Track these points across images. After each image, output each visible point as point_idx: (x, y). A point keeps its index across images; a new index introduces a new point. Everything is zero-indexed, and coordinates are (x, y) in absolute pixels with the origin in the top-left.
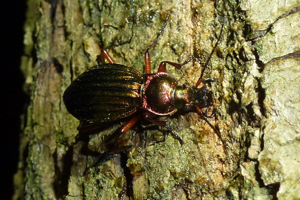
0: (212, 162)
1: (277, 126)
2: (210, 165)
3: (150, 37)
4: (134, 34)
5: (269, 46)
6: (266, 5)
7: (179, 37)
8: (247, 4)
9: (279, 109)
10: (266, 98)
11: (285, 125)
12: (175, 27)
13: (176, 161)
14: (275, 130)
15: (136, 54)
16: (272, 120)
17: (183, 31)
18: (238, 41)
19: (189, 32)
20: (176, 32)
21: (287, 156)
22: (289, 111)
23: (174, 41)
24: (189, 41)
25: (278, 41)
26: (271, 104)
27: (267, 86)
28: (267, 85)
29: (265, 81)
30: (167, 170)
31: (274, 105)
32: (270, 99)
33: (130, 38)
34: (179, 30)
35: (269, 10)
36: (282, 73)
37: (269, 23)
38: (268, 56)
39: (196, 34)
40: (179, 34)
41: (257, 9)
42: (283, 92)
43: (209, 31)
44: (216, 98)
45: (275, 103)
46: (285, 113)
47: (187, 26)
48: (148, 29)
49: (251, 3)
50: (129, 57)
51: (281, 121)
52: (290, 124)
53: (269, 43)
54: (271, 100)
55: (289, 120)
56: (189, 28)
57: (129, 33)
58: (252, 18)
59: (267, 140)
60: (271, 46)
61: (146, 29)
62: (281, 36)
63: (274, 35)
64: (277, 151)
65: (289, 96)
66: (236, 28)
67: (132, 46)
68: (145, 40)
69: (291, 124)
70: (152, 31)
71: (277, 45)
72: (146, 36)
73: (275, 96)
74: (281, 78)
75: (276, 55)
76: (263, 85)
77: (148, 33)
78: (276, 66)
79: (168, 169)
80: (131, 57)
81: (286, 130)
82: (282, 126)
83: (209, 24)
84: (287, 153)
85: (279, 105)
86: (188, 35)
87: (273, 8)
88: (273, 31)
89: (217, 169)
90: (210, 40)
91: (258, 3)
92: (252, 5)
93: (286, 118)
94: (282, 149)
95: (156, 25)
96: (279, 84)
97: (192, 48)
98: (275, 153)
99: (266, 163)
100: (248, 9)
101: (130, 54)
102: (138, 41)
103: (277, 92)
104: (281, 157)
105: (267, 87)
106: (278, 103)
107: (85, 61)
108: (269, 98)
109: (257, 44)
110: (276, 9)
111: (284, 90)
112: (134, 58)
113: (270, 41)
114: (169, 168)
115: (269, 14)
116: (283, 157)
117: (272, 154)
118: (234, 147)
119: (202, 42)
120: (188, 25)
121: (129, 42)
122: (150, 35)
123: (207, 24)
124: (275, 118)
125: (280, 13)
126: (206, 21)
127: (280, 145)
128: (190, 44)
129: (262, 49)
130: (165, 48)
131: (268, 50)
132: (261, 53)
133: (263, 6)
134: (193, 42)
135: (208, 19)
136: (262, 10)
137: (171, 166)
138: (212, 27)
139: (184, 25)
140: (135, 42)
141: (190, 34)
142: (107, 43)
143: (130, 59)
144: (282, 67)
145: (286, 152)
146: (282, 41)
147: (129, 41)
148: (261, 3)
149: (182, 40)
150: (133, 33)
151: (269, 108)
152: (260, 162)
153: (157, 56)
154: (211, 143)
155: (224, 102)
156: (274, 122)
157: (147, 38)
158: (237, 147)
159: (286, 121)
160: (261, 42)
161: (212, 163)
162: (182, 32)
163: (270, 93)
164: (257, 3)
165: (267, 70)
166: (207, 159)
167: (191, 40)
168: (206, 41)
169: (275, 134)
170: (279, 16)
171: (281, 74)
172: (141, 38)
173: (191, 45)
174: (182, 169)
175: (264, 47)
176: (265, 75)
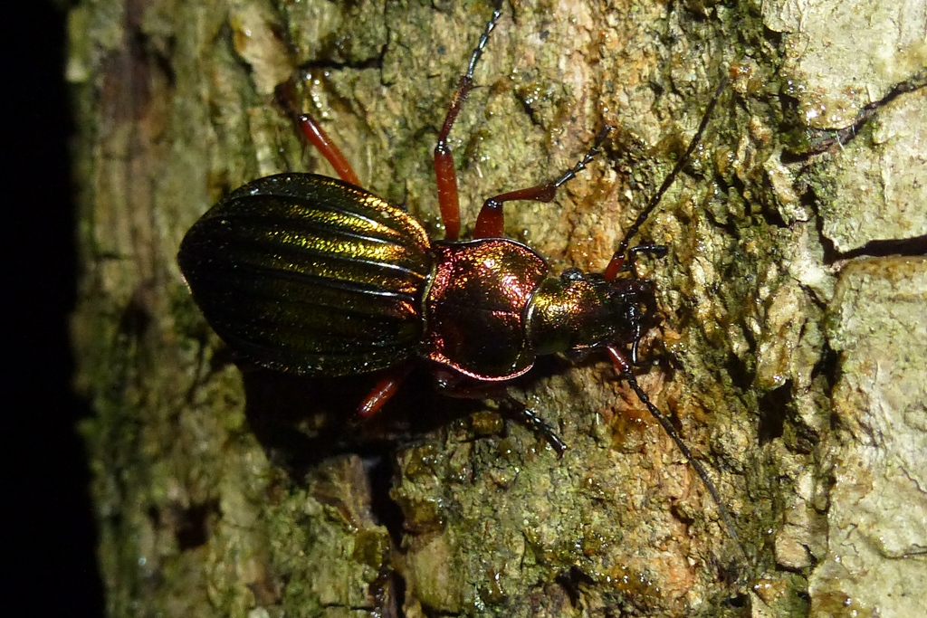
0: (655, 514)
1: (874, 484)
2: (647, 523)
3: (447, 51)
4: (394, 36)
5: (859, 189)
6: (858, 23)
7: (544, 59)
8: (785, 7)
9: (884, 429)
10: (843, 381)
11: (902, 487)
12: (530, 19)
13: (542, 505)
14: (869, 500)
15: (403, 110)
16: (858, 460)
17: (559, 40)
18: (752, 137)
19: (578, 44)
20: (535, 39)
21: (903, 595)
22: (916, 438)
23: (528, 74)
24: (579, 79)
25: (891, 176)
26: (857, 404)
27: (848, 342)
28: (848, 339)
29: (842, 323)
30: (514, 534)
31: (867, 411)
32: (854, 388)
33: (379, 49)
34: (544, 35)
35: (864, 43)
36: (902, 307)
37: (863, 98)
38: (856, 230)
39: (603, 57)
40: (545, 51)
41: (819, 33)
42: (900, 372)
43: (646, 54)
44: (670, 309)
45: (873, 407)
46: (902, 445)
47: (570, 20)
48: (440, 19)
49: (802, 7)
50: (378, 118)
51: (889, 471)
52: (919, 489)
53: (861, 178)
54: (859, 390)
55: (914, 471)
56: (578, 29)
57: (376, 32)
58: (803, 67)
59: (839, 527)
60: (867, 192)
61: (432, 20)
62: (904, 161)
63: (881, 154)
64: (870, 574)
65: (920, 389)
66: (744, 87)
67: (388, 77)
68: (429, 59)
69: (922, 488)
70: (452, 28)
71: (889, 194)
72: (434, 45)
73: (872, 382)
74: (897, 323)
75: (882, 231)
76: (835, 340)
77: (438, 37)
78: (884, 282)
79: (518, 530)
80: (387, 122)
81: (903, 505)
82: (891, 490)
83: (648, 30)
84: (902, 584)
85: (882, 415)
86: (576, 56)
87: (880, 39)
88: (879, 137)
89: (669, 538)
90: (649, 91)
91: (824, 10)
92: (805, 13)
93: (906, 464)
94: (888, 568)
95: (465, 10)
96: (888, 344)
97: (588, 104)
98: (865, 579)
99: (832, 606)
100: (788, 29)
101: (382, 108)
102: (406, 63)
103: (879, 369)
104: (882, 598)
105: (849, 347)
106: (881, 409)
107: (238, 84)
108: (851, 384)
109: (818, 174)
110: (889, 44)
111: (904, 369)
112: (397, 123)
113: (866, 174)
114: (522, 527)
115: (865, 61)
116: (889, 595)
117: (854, 581)
118: (724, 486)
119: (622, 91)
120: (574, 21)
121: (377, 61)
122: (445, 43)
123: (641, 29)
124: (867, 453)
125: (906, 69)
126: (637, 19)
127: (883, 555)
128: (580, 87)
129: (833, 194)
130: (499, 99)
131: (854, 206)
132: (830, 210)
133: (843, 27)
134: (591, 81)
135: (643, 11)
136: (841, 42)
137: (526, 522)
138: (657, 42)
139: (561, 16)
140: (396, 64)
141: (580, 52)
142: (306, 48)
143: (384, 130)
144: (904, 288)
145: (899, 580)
146: (908, 180)
147: (378, 57)
148: (838, 12)
149: (553, 74)
150: (389, 30)
151: (850, 418)
152: (814, 601)
153: (472, 123)
154: (650, 454)
155: (697, 335)
156: (865, 466)
157: (436, 52)
158: (735, 487)
159: (906, 472)
160: (833, 168)
161: (654, 519)
162: (556, 42)
163: (857, 367)
164: (822, 10)
165: (851, 289)
166: (638, 504)
167: (583, 74)
168: (635, 94)
169: (867, 512)
170: (901, 81)
171: (897, 310)
172: (415, 52)
173: (585, 93)
174: (562, 532)
175: (840, 192)
176: (843, 306)
